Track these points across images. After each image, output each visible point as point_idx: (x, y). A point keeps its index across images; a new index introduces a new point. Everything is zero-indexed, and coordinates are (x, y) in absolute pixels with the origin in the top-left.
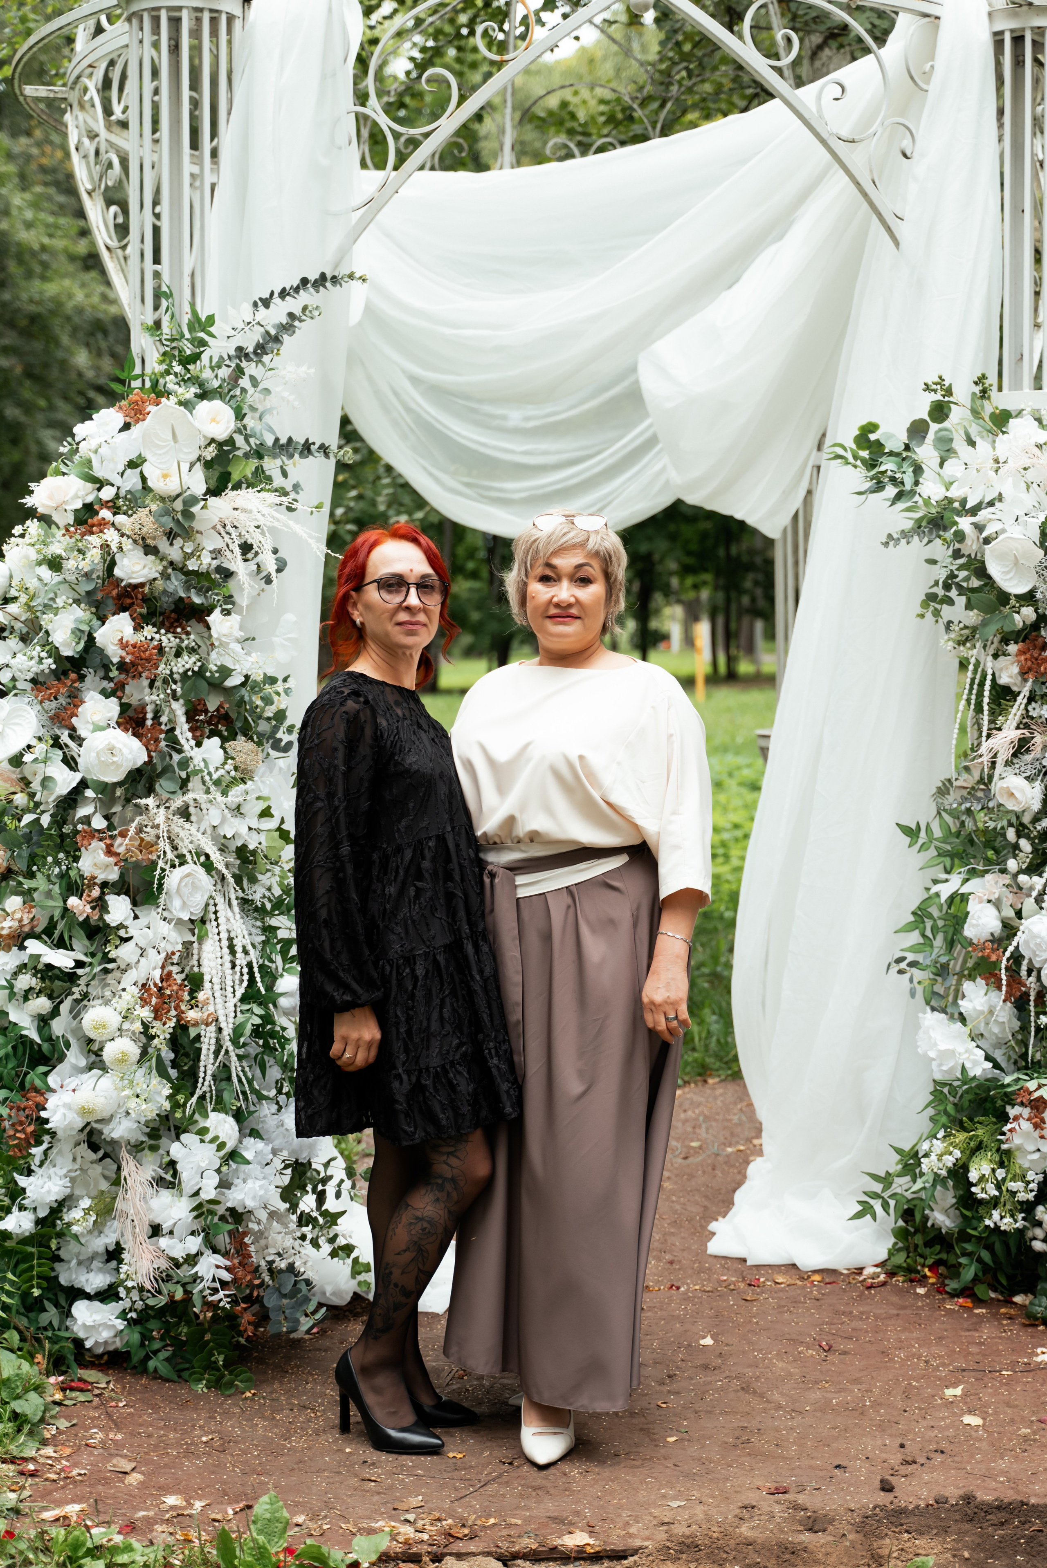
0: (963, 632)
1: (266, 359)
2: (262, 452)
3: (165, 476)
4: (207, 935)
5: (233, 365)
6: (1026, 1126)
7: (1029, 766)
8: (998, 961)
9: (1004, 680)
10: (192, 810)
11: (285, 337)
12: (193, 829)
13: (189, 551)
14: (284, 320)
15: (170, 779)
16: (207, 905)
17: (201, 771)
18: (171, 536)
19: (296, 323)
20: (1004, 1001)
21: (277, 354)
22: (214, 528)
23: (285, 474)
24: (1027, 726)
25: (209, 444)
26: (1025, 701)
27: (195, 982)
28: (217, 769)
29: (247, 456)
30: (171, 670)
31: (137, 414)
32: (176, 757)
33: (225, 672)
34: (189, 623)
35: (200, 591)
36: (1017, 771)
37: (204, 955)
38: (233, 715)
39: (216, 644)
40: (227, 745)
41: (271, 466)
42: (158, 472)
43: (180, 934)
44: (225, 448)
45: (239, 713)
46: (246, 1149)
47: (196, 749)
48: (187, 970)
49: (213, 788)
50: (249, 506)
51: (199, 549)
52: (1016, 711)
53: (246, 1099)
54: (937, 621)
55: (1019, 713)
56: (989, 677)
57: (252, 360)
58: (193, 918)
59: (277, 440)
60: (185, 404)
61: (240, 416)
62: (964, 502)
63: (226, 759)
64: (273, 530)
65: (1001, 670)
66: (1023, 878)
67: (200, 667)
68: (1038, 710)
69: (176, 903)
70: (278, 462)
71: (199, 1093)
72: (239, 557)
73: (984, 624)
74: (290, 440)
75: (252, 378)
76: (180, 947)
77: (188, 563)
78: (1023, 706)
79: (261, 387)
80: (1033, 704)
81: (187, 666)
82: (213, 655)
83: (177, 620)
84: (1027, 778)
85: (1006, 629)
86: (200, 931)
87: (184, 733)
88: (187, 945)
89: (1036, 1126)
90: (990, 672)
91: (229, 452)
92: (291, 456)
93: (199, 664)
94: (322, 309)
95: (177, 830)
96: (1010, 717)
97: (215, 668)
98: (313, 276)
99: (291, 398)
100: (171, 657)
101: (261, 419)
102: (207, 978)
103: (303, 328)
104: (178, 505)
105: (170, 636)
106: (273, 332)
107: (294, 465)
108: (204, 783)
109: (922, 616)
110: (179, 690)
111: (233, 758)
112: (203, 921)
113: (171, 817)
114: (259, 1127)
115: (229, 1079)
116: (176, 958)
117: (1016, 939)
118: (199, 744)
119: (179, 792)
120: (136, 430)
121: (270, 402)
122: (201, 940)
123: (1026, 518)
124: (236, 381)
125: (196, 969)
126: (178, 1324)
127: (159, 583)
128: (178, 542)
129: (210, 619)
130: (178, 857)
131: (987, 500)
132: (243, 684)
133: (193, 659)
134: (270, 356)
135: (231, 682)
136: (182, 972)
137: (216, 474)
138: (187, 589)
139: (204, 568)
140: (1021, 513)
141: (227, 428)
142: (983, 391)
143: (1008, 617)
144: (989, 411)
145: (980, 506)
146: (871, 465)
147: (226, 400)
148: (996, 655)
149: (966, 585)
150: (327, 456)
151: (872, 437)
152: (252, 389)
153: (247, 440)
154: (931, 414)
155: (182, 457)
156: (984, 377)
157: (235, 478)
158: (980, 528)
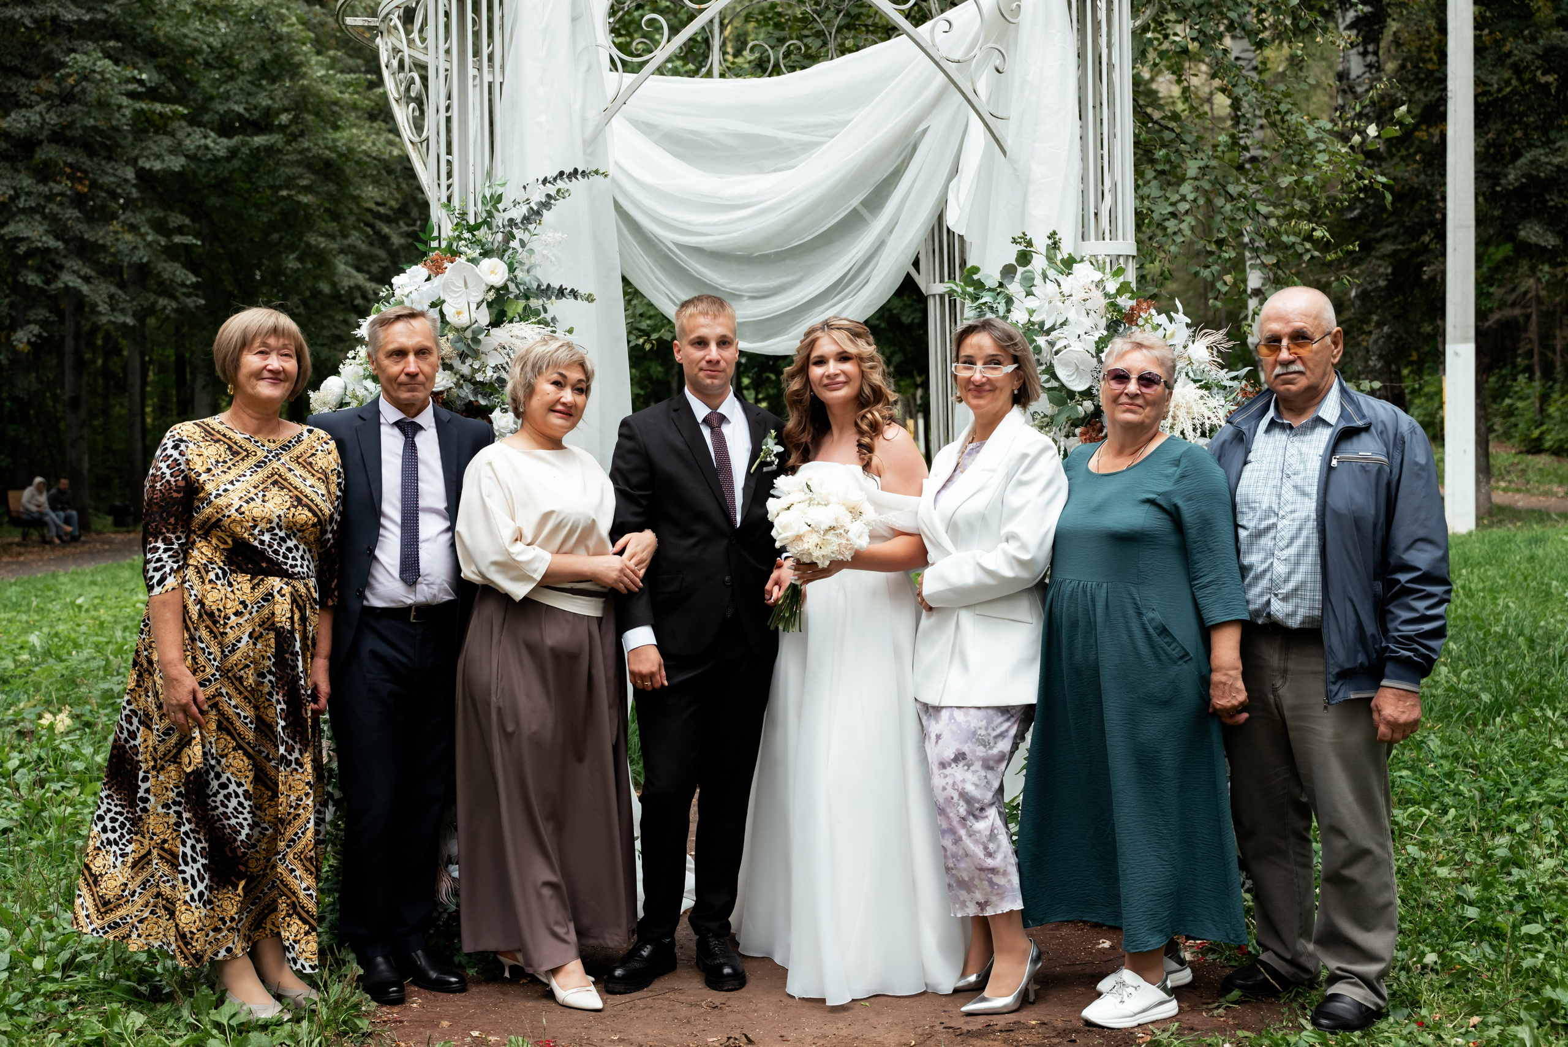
0: (1043, 420)
1: (531, 227)
2: (528, 294)
3: (459, 313)
5: (507, 232)
11: (544, 211)
13: (476, 367)
14: (544, 199)
18: (463, 356)
19: (552, 202)
21: (539, 224)
22: (496, 350)
23: (545, 311)
25: (490, 290)
29: (517, 297)
31: (438, 269)
35: (485, 395)
41: (536, 304)
42: (454, 310)
44: (502, 292)
50: (521, 334)
51: (483, 365)
57: (520, 228)
59: (539, 286)
60: (472, 261)
61: (511, 269)
62: (1042, 324)
70: (541, 302)
73: (1059, 414)
74: (549, 286)
75: (521, 241)
77: (476, 376)
79: (527, 248)
85: (1073, 418)
91: (504, 295)
92: (549, 298)
94: (573, 193)
98: (567, 170)
99: (550, 255)
101: (527, 271)
103: (559, 205)
104: (468, 334)
106: (535, 208)
107: (553, 304)
120: (436, 281)
121: (536, 259)
123: (1087, 337)
124: (508, 243)
127: (455, 390)
128: (469, 361)
129: (492, 416)
131: (1058, 324)
134: (534, 225)
138: (475, 393)
139: (487, 380)
140: (1082, 333)
141: (502, 278)
142: (1055, 243)
143: (1074, 408)
144: (1059, 257)
145: (1053, 328)
146: (975, 298)
147: (501, 258)
148: (1067, 436)
149: (1047, 385)
150: (576, 297)
151: (975, 277)
152: (520, 250)
153: (517, 287)
154: (1017, 260)
155: (471, 299)
156: (1055, 233)
157: (510, 314)
158: (1052, 344)
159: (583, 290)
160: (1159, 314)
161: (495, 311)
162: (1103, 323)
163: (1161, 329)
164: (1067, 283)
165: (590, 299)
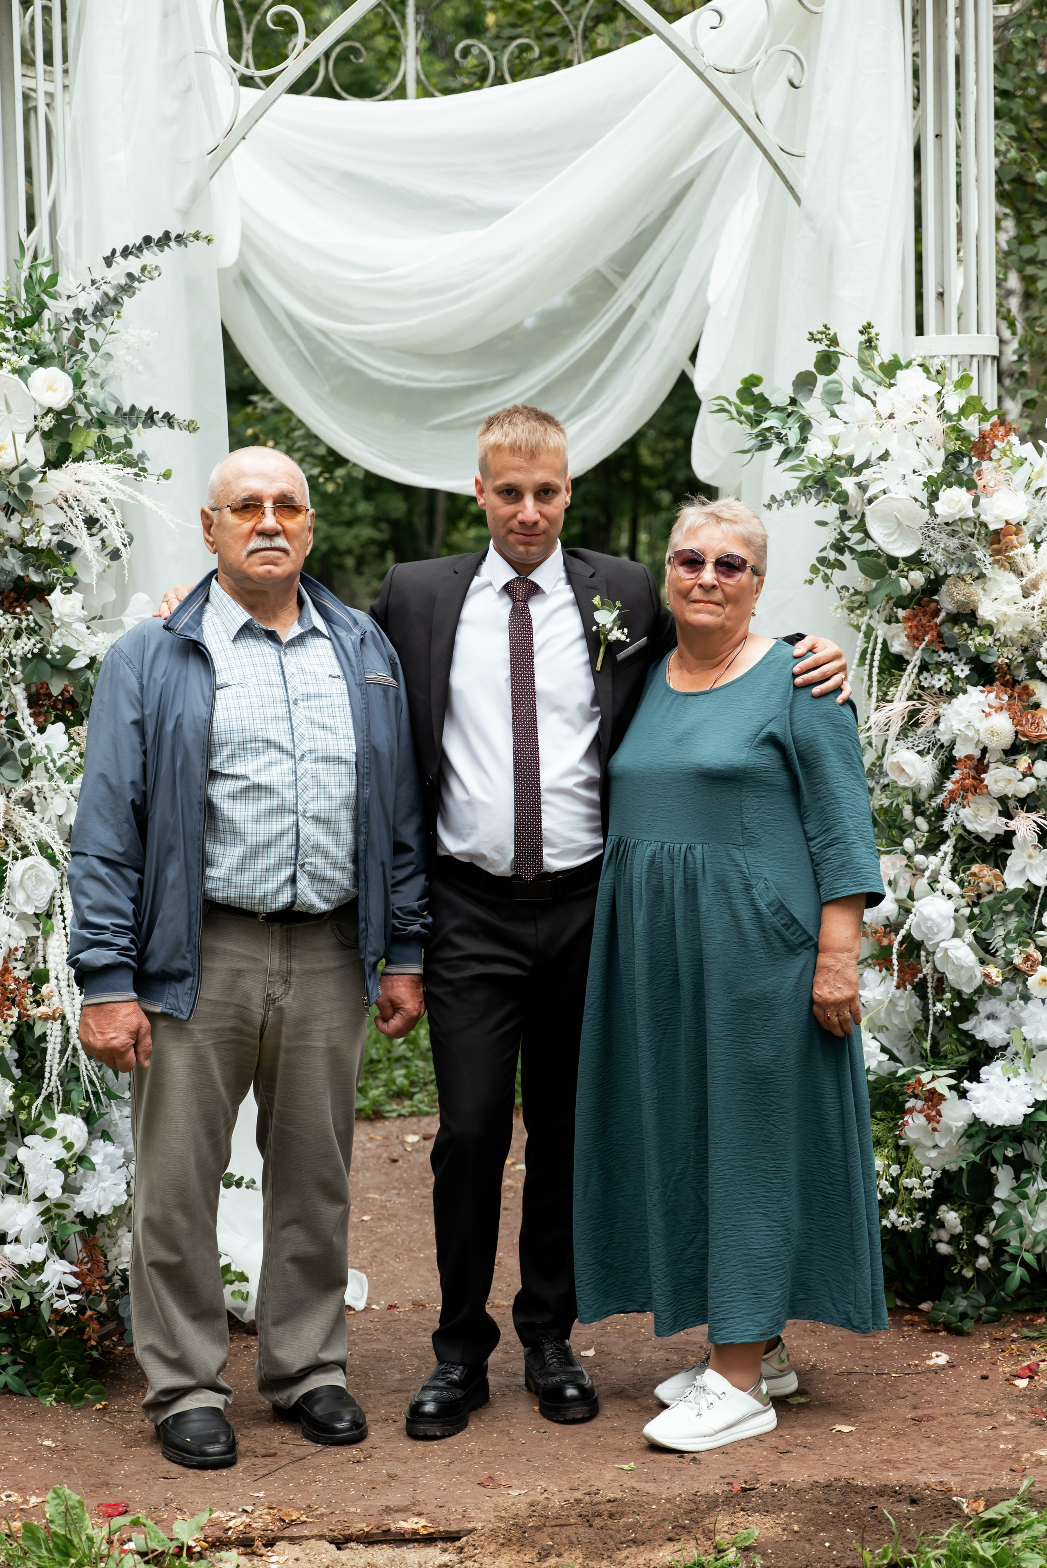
0: (854, 598)
1: (106, 321)
2: (104, 420)
4: (52, 929)
5: (72, 329)
6: (921, 1119)
7: (923, 740)
8: (890, 947)
9: (896, 648)
10: (35, 799)
11: (125, 298)
12: (36, 820)
13: (27, 526)
14: (123, 281)
15: (11, 767)
16: (53, 898)
17: (44, 758)
18: (9, 510)
19: (136, 284)
20: (898, 987)
21: (118, 317)
22: (55, 501)
23: (129, 444)
24: (920, 697)
25: (46, 414)
26: (916, 670)
27: (39, 978)
28: (61, 755)
29: (88, 425)
30: (10, 653)
32: (18, 744)
33: (68, 653)
34: (31, 603)
35: (38, 569)
36: (910, 745)
37: (50, 951)
38: (79, 699)
39: (58, 624)
40: (72, 730)
41: (115, 434)
43: (25, 929)
44: (64, 417)
45: (84, 697)
46: (96, 1153)
47: (38, 735)
48: (33, 967)
49: (57, 775)
50: (91, 478)
51: (38, 524)
52: (907, 681)
53: (98, 1100)
54: (827, 587)
55: (910, 683)
56: (879, 646)
57: (90, 323)
58: (38, 912)
59: (119, 409)
60: (19, 372)
61: (78, 383)
62: (850, 460)
63: (72, 745)
64: (121, 503)
65: (893, 638)
66: (919, 858)
67: (40, 649)
68: (929, 680)
69: (19, 898)
70: (122, 431)
71: (44, 1093)
72: (85, 532)
73: (876, 589)
74: (133, 408)
75: (93, 342)
76: (23, 943)
77: (26, 539)
78: (913, 676)
79: (102, 351)
80: (925, 674)
81: (27, 648)
82: (56, 636)
83: (17, 600)
84: (920, 753)
85: (895, 595)
86: (45, 925)
87: (25, 719)
88: (32, 941)
89: (929, 1119)
90: (880, 640)
91: (68, 421)
92: (135, 426)
93: (39, 646)
94: (163, 269)
95: (19, 819)
96: (900, 688)
97: (55, 650)
98: (156, 235)
99: (135, 362)
100: (11, 639)
101: (102, 388)
102: (52, 974)
103: (144, 289)
104: (15, 479)
105: (8, 616)
106: (112, 294)
107: (139, 434)
108: (47, 770)
109: (811, 582)
110: (17, 673)
111: (78, 745)
112: (49, 916)
113: (12, 806)
114: (111, 1131)
115: (78, 1079)
116: (19, 954)
117: (908, 921)
118: (42, 730)
119: (21, 780)
121: (114, 366)
122: (46, 935)
123: (915, 477)
124: (77, 346)
125: (41, 966)
126: (27, 1338)
128: (16, 517)
129: (51, 598)
130: (19, 849)
131: (874, 458)
132: (89, 666)
133: (33, 641)
134: (110, 319)
135: (75, 664)
136: (27, 969)
137: (56, 444)
138: (26, 567)
139: (44, 545)
140: (909, 471)
141: (65, 396)
142: (870, 341)
143: (896, 582)
144: (878, 361)
145: (867, 464)
146: (755, 421)
147: (63, 368)
148: (889, 622)
149: (860, 548)
150: (171, 425)
151: (756, 391)
152: (92, 355)
153: (87, 407)
154: (817, 365)
155: (16, 428)
156: (869, 326)
157: (77, 449)
158: (863, 488)
159: (181, 415)
160: (1023, 441)
161: (55, 444)
162: (941, 456)
163: (1027, 463)
164: (886, 399)
165: (191, 427)
